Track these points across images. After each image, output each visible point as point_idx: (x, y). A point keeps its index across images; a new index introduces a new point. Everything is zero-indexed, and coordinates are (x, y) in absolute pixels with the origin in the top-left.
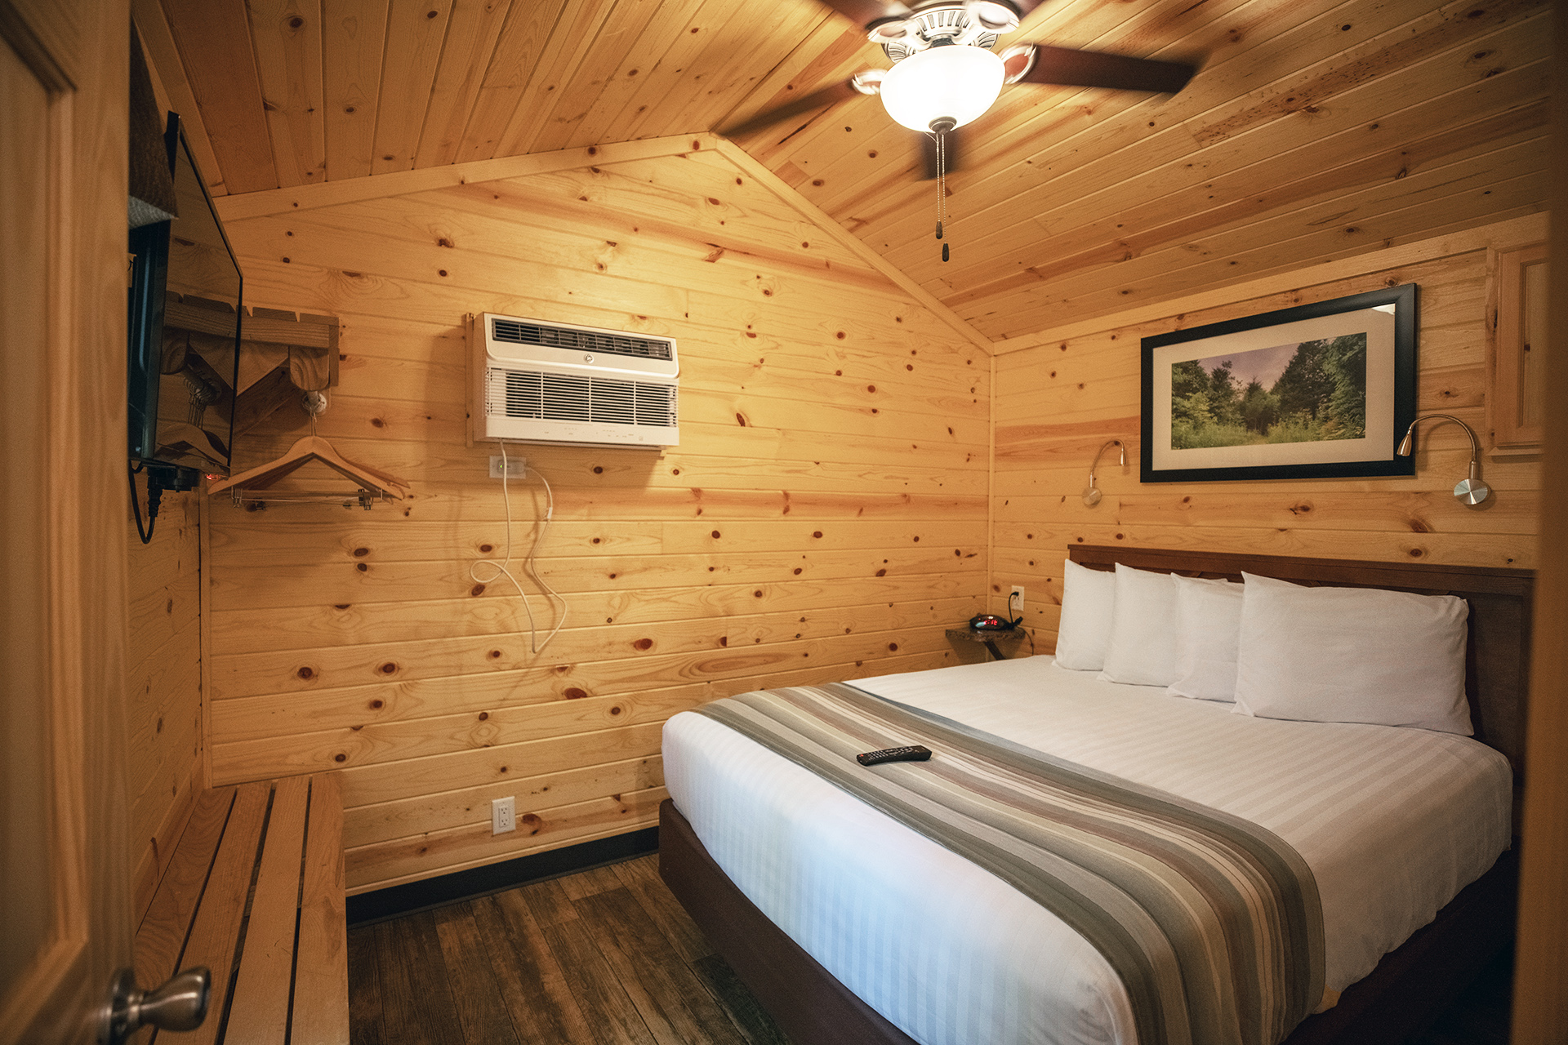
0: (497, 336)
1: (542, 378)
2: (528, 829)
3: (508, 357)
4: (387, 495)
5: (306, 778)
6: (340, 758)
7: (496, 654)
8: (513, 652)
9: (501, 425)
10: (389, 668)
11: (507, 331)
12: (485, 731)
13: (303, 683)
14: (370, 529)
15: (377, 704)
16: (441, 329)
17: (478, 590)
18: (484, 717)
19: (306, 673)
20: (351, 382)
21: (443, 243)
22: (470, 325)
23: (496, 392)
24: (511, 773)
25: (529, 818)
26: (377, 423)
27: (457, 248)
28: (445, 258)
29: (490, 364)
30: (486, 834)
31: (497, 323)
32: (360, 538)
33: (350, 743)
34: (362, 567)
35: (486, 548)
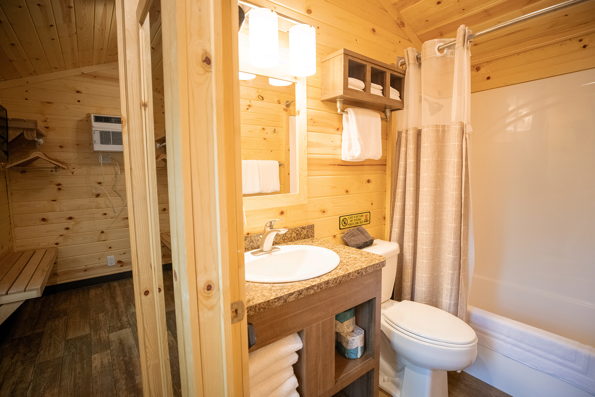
0: (96, 120)
1: (111, 133)
2: (119, 265)
3: (99, 127)
4: (64, 168)
5: (46, 249)
6: (57, 244)
7: (105, 214)
8: (110, 213)
9: (98, 147)
10: (70, 218)
11: (98, 119)
12: (103, 237)
13: (43, 222)
14: (61, 178)
15: (67, 229)
16: (79, 118)
17: (98, 195)
18: (102, 232)
19: (44, 220)
20: (52, 136)
21: (78, 92)
22: (89, 116)
23: (96, 137)
24: (112, 249)
25: (119, 262)
26: (61, 147)
27: (83, 93)
28: (79, 97)
29: (94, 129)
30: (106, 266)
31: (95, 117)
32: (58, 181)
33: (60, 240)
34: (59, 189)
35: (100, 183)
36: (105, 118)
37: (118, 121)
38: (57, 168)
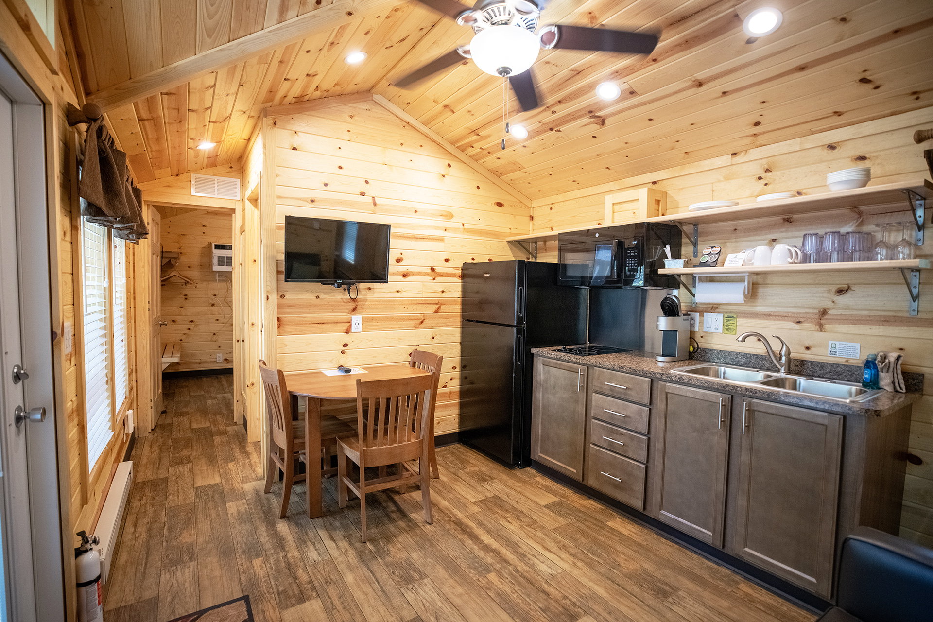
0: (215, 248)
1: (226, 257)
2: (226, 362)
3: (217, 253)
4: (190, 283)
5: (174, 344)
6: (181, 340)
7: (218, 320)
8: (222, 320)
9: (216, 268)
10: (192, 321)
11: (217, 247)
12: (215, 338)
13: (173, 323)
14: (187, 290)
15: (189, 329)
16: (204, 246)
17: (213, 305)
18: (214, 334)
19: (173, 321)
20: (183, 259)
21: (204, 226)
22: (210, 244)
23: (215, 261)
24: (221, 348)
25: (226, 359)
26: (189, 267)
27: (207, 227)
28: (204, 230)
29: (214, 255)
30: (215, 362)
31: (215, 245)
32: (185, 292)
33: (183, 337)
34: (186, 299)
35: (215, 295)
36: (222, 246)
37: (230, 248)
38: (186, 283)
